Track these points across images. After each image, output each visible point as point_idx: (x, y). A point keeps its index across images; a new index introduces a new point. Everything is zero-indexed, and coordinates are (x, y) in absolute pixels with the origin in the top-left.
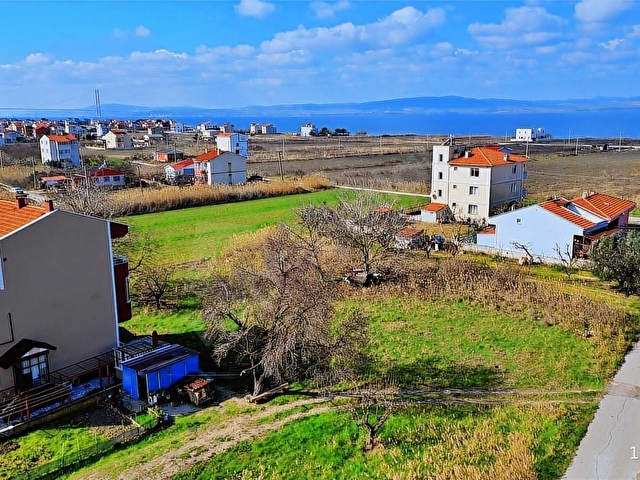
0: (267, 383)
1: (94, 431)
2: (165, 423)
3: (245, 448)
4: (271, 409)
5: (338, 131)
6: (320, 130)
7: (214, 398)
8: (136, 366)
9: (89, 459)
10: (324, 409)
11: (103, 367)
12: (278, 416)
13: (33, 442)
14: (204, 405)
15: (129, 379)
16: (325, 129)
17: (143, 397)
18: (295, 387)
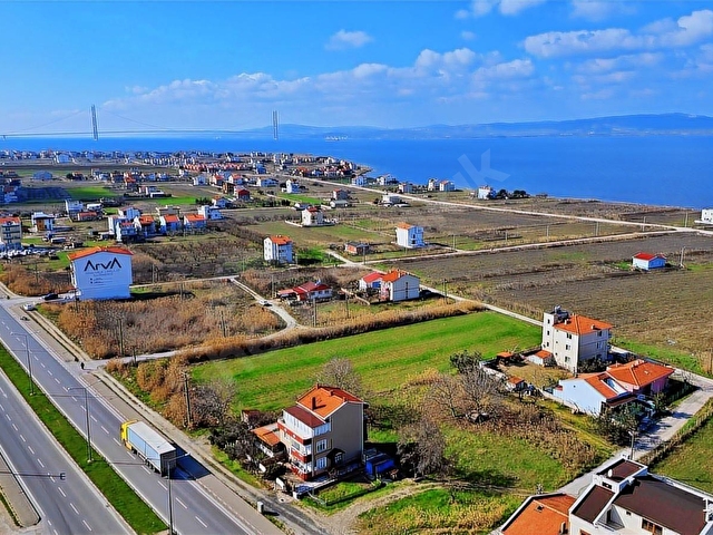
0: (419, 475)
1: (359, 485)
2: (383, 485)
3: (410, 497)
4: (420, 485)
5: (517, 192)
6: (498, 191)
7: (400, 478)
8: (372, 462)
9: (361, 494)
10: (440, 487)
11: (358, 459)
12: (423, 488)
13: (341, 486)
14: (395, 480)
15: (369, 467)
16: (503, 191)
17: (374, 474)
18: (430, 476)
